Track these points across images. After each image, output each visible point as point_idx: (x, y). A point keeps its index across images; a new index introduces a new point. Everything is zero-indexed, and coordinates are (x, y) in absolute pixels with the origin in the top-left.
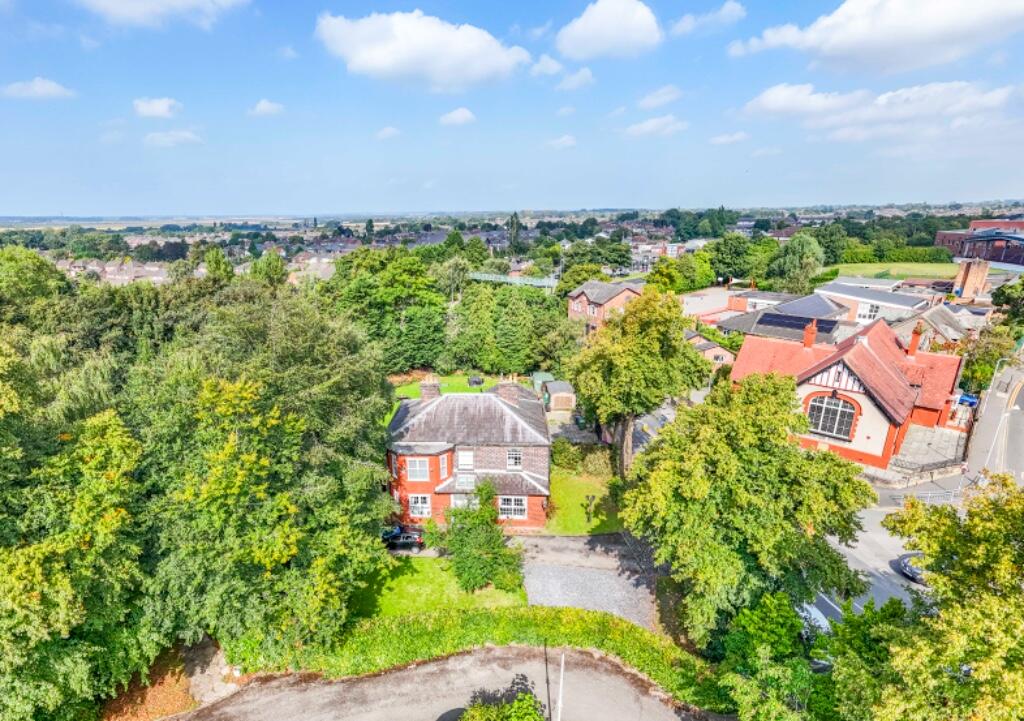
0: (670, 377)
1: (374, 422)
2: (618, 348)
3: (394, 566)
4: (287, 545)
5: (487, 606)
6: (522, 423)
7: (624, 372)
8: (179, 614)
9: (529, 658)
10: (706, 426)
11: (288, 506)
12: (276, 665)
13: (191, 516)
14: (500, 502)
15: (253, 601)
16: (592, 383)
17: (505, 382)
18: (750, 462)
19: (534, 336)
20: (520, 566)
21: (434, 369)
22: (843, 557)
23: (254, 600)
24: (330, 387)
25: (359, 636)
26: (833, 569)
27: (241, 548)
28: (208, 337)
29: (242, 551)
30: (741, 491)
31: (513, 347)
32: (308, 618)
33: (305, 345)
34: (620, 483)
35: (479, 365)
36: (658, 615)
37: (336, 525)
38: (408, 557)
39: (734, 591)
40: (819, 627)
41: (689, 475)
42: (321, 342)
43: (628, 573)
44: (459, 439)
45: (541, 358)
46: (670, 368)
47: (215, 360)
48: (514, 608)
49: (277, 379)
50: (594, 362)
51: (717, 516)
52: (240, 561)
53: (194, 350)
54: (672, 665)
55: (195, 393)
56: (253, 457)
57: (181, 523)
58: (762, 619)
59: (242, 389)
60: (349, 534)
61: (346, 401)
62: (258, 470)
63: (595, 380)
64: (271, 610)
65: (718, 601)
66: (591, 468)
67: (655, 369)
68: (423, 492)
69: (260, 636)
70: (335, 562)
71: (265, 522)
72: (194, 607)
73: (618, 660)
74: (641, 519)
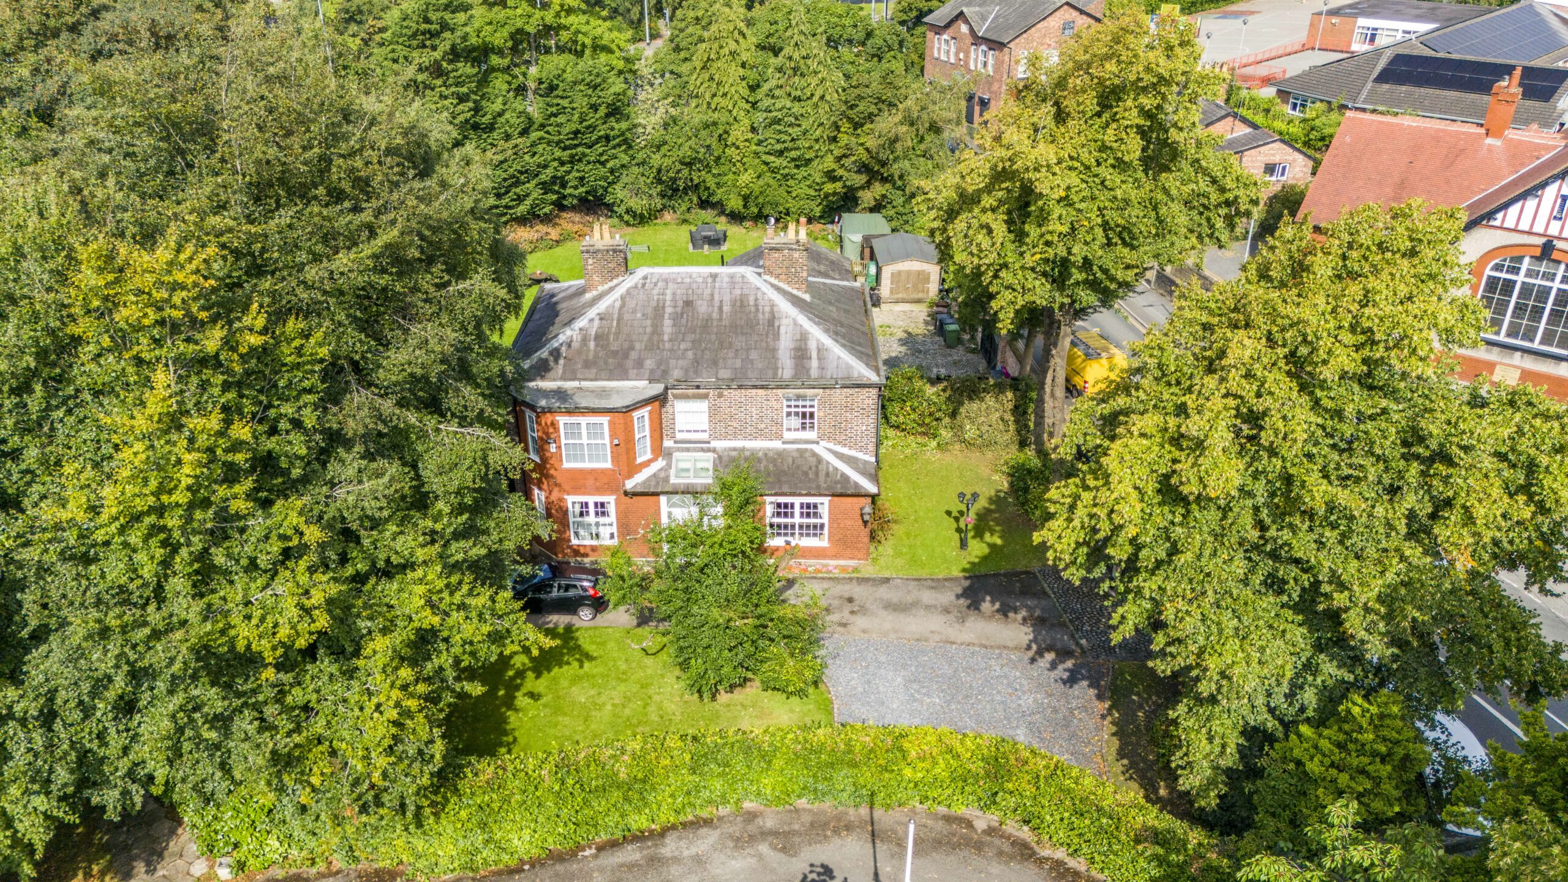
0: (1160, 220)
1: (481, 338)
2: (1046, 152)
3: (541, 649)
4: (307, 611)
5: (745, 726)
6: (818, 336)
7: (1057, 210)
8: (84, 755)
9: (836, 831)
10: (1241, 332)
11: (303, 527)
12: (304, 853)
13: (85, 555)
14: (769, 510)
15: (245, 725)
16: (981, 237)
17: (781, 238)
18: (1338, 414)
19: (845, 126)
20: (815, 642)
21: (610, 207)
22: (1533, 614)
23: (245, 723)
24: (375, 256)
25: (473, 794)
26: (1507, 643)
27: (205, 619)
28: (76, 139)
29: (208, 626)
30: (1314, 478)
31: (794, 154)
32: (366, 758)
33: (308, 155)
34: (1035, 462)
35: (714, 199)
36: (1116, 743)
37: (408, 566)
38: (569, 629)
39: (1285, 688)
40: (1465, 759)
41: (1199, 445)
42: (343, 148)
43: (1050, 656)
44: (677, 374)
45: (860, 179)
46: (1160, 196)
47: (100, 194)
48: (805, 728)
49: (252, 238)
50: (989, 189)
51: (1254, 535)
52: (206, 647)
53: (49, 168)
54: (1137, 841)
55: (61, 277)
56: (214, 422)
57: (66, 570)
58: (1341, 746)
59: (171, 263)
60: (440, 584)
61: (415, 289)
62: (227, 451)
63: (990, 231)
64: (283, 743)
65: (1245, 711)
66: (970, 431)
67: (1127, 202)
68: (599, 491)
69: (269, 799)
70: (410, 644)
71: (253, 564)
72: (116, 741)
73: (1025, 833)
74: (1086, 543)
